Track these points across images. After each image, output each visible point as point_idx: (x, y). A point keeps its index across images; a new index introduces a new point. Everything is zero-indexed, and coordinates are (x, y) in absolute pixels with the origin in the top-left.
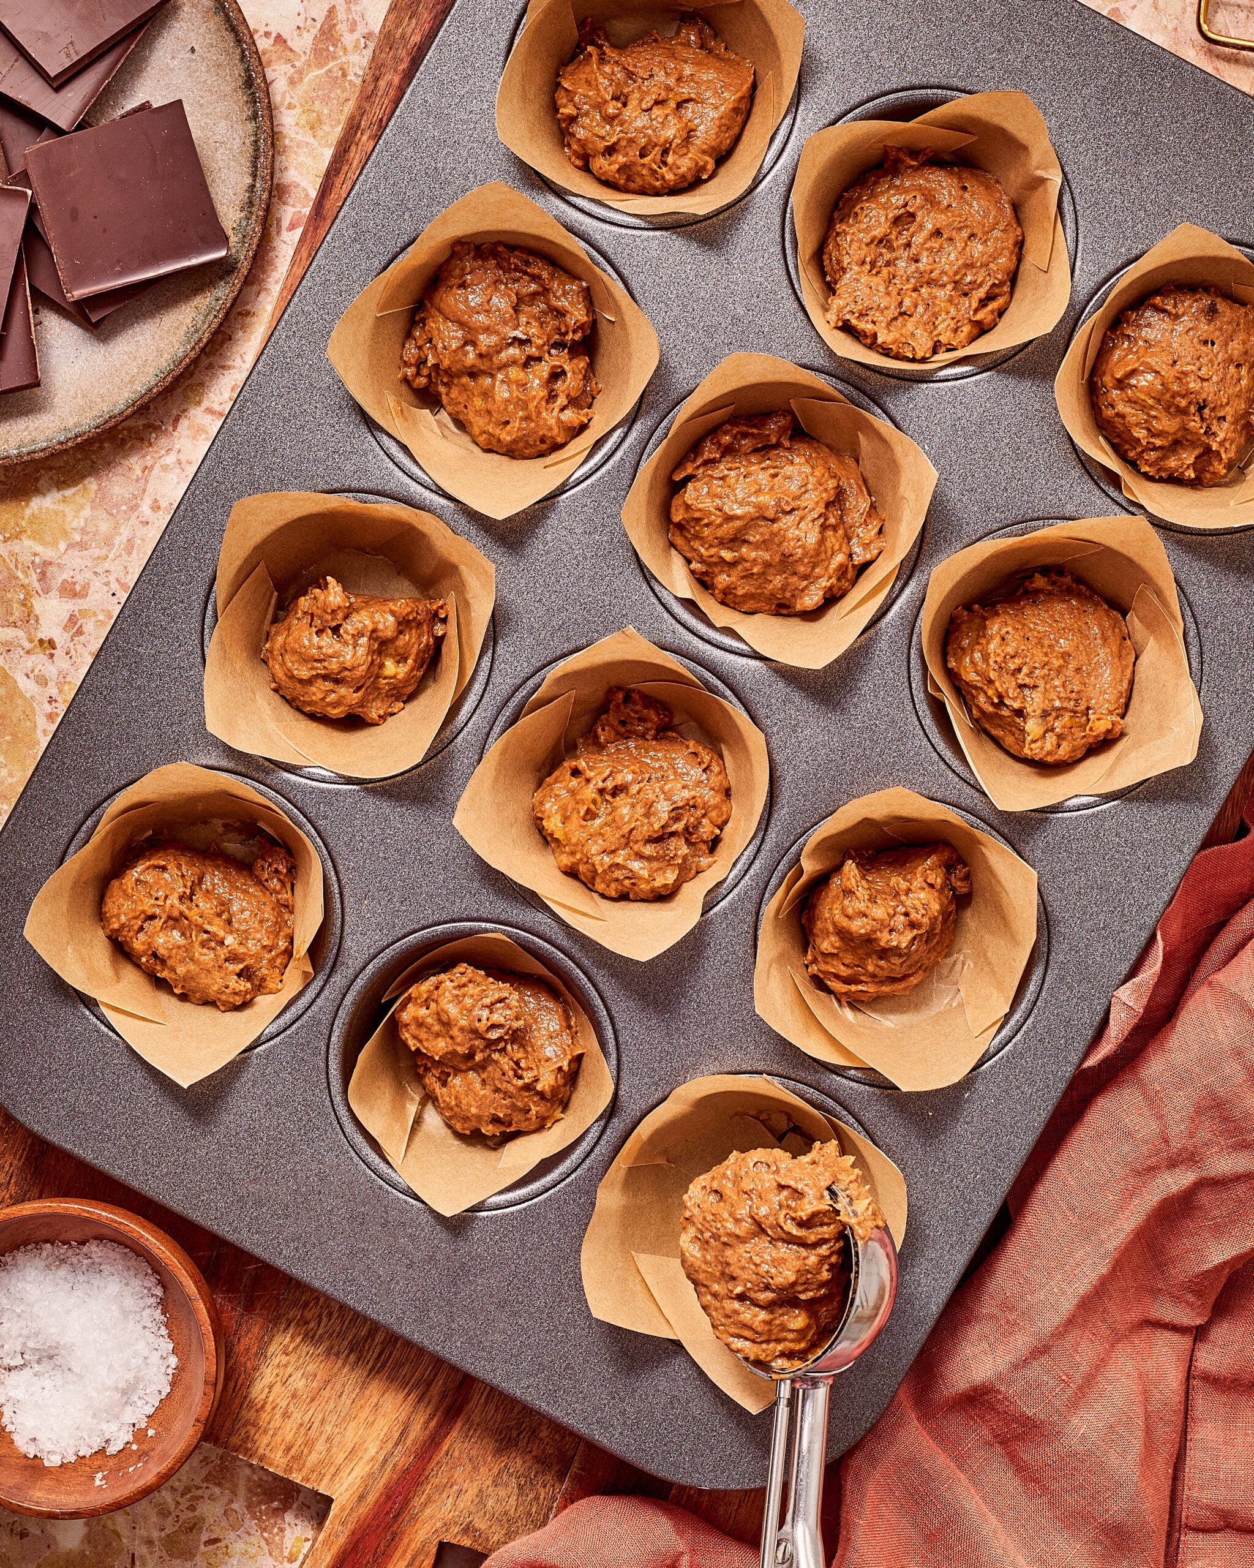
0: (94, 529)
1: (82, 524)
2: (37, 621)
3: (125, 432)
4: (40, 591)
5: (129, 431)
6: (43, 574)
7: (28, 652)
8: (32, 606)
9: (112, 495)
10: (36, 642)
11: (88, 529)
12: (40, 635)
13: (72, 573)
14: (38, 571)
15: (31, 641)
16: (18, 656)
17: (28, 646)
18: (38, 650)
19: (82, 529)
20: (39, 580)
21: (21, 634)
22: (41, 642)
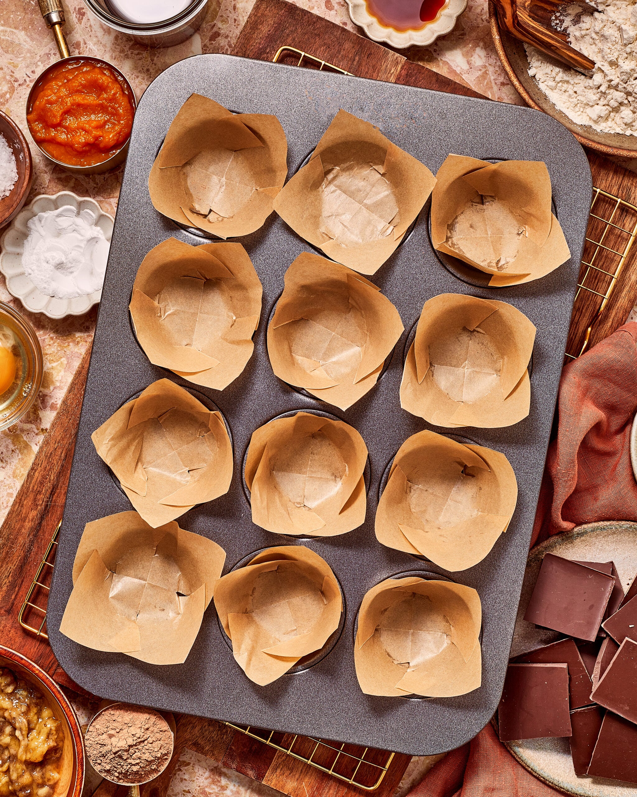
0: (65, 381)
1: (60, 378)
2: (41, 420)
3: (79, 339)
4: (42, 407)
5: (81, 338)
6: (43, 400)
7: (37, 434)
8: (38, 414)
9: (73, 366)
10: (40, 430)
11: (63, 381)
12: (42, 427)
13: (56, 400)
14: (41, 399)
15: (38, 429)
16: (32, 436)
17: (36, 431)
18: (41, 433)
19: (60, 381)
20: (41, 403)
21: (33, 426)
22: (42, 430)
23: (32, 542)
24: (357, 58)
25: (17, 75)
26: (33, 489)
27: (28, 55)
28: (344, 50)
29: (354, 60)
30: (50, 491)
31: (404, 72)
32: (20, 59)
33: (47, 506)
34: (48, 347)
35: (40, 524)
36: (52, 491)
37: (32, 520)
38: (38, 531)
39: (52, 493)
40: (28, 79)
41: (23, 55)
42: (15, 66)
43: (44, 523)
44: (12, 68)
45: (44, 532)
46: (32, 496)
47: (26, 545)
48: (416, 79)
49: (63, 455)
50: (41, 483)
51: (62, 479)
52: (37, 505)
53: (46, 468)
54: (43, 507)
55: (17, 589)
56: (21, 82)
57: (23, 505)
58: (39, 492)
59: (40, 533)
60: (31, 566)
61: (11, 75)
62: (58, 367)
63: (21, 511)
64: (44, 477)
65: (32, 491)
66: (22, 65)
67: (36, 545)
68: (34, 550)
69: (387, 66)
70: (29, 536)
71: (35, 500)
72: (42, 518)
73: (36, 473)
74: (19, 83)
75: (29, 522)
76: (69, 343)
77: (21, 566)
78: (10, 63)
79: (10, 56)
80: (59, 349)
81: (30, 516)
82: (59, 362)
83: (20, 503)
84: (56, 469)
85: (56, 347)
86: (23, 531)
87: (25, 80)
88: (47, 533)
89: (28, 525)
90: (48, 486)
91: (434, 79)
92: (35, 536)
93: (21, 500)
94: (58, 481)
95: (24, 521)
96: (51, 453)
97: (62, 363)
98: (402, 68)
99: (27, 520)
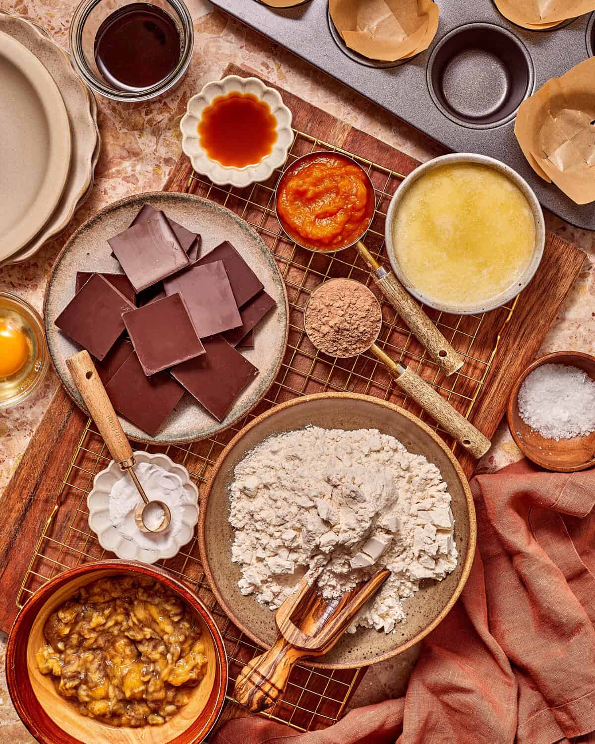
23: (17, 531)
24: (310, 125)
25: (54, 24)
26: (19, 484)
27: (64, 7)
28: (299, 117)
29: (307, 126)
30: (33, 487)
31: (350, 139)
32: (56, 11)
33: (30, 500)
35: (24, 515)
36: (35, 487)
37: (18, 511)
38: (22, 521)
39: (36, 489)
40: (63, 28)
41: (58, 7)
42: (52, 17)
43: (28, 514)
44: (49, 18)
45: (27, 522)
46: (18, 491)
47: (12, 532)
48: (360, 144)
49: (46, 456)
50: (27, 480)
51: (44, 478)
52: (22, 499)
53: (31, 467)
54: (28, 500)
55: (3, 569)
56: (57, 30)
57: (10, 498)
58: (25, 488)
59: (25, 523)
60: (15, 551)
61: (48, 24)
63: (8, 503)
64: (29, 475)
65: (18, 486)
66: (58, 15)
67: (20, 532)
68: (19, 536)
69: (335, 132)
70: (14, 525)
71: (21, 494)
72: (26, 510)
73: (23, 471)
74: (55, 31)
75: (15, 513)
77: (7, 550)
78: (47, 14)
79: (47, 8)
81: (17, 508)
83: (8, 496)
84: (40, 468)
86: (10, 520)
87: (60, 29)
88: (30, 523)
89: (14, 515)
90: (32, 483)
91: (376, 145)
92: (20, 525)
93: (9, 493)
94: (41, 480)
95: (11, 512)
96: (36, 455)
98: (348, 134)
99: (14, 511)
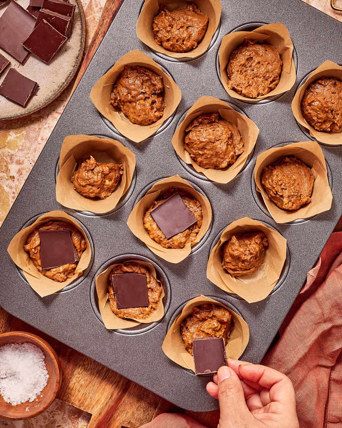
2: (9, 171)
4: (10, 163)
6: (11, 158)
7: (7, 180)
8: (8, 167)
9: (30, 136)
10: (9, 177)
11: (24, 145)
12: (10, 175)
13: (19, 158)
15: (8, 177)
16: (4, 181)
17: (7, 178)
18: (10, 179)
19: (22, 145)
20: (10, 160)
21: (5, 174)
22: (11, 177)
34: (14, 124)
62: (21, 137)
76: (27, 121)
80: (21, 125)
82: (21, 133)
85: (19, 124)
97: (23, 134)
